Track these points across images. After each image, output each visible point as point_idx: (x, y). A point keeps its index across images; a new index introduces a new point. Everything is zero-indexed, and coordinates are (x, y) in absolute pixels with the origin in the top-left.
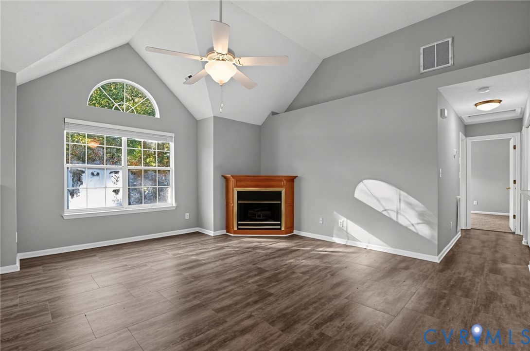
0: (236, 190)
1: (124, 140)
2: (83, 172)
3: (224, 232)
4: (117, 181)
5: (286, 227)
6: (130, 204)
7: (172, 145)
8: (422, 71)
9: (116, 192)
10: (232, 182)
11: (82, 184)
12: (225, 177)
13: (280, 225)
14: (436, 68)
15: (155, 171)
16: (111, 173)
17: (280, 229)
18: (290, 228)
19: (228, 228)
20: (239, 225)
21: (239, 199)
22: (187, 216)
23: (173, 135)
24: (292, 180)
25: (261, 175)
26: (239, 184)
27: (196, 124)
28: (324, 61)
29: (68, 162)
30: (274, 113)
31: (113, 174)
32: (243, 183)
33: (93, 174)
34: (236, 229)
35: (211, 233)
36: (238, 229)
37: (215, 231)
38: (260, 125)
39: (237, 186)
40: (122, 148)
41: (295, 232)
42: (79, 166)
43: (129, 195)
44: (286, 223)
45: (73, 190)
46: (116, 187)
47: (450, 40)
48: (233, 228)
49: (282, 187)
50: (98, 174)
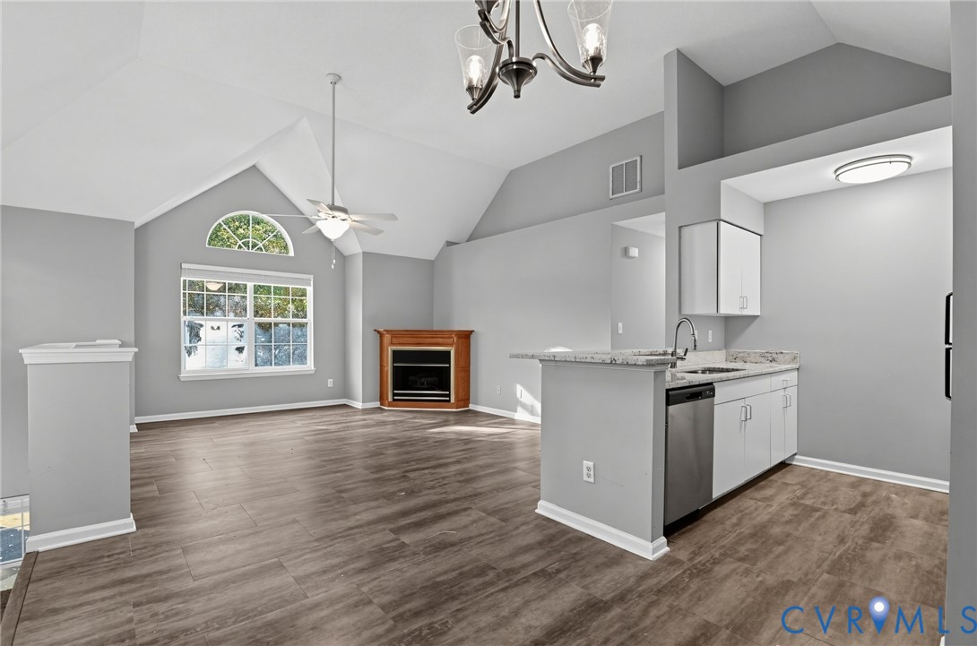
0: (390, 349)
1: (250, 286)
2: (202, 326)
3: (377, 404)
4: (241, 337)
5: (457, 400)
6: (256, 365)
7: (310, 290)
8: (611, 197)
9: (240, 350)
10: (387, 338)
11: (200, 340)
12: (378, 332)
13: (449, 396)
14: (625, 193)
15: (289, 324)
16: (234, 326)
17: (449, 401)
18: (465, 400)
19: (382, 399)
20: (394, 395)
21: (394, 362)
22: (330, 383)
23: (311, 277)
24: (466, 336)
25: (435, 329)
26: (395, 340)
27: (344, 259)
28: (511, 173)
29: (185, 314)
30: (450, 244)
31: (236, 328)
32: (402, 340)
33: (212, 328)
34: (390, 399)
35: (359, 405)
36: (394, 400)
37: (363, 402)
38: (433, 259)
39: (392, 344)
40: (248, 295)
41: (471, 407)
42: (197, 319)
43: (256, 354)
44: (456, 394)
45: (190, 348)
46: (240, 344)
47: (638, 159)
48: (387, 398)
49: (451, 345)
50: (218, 328)
